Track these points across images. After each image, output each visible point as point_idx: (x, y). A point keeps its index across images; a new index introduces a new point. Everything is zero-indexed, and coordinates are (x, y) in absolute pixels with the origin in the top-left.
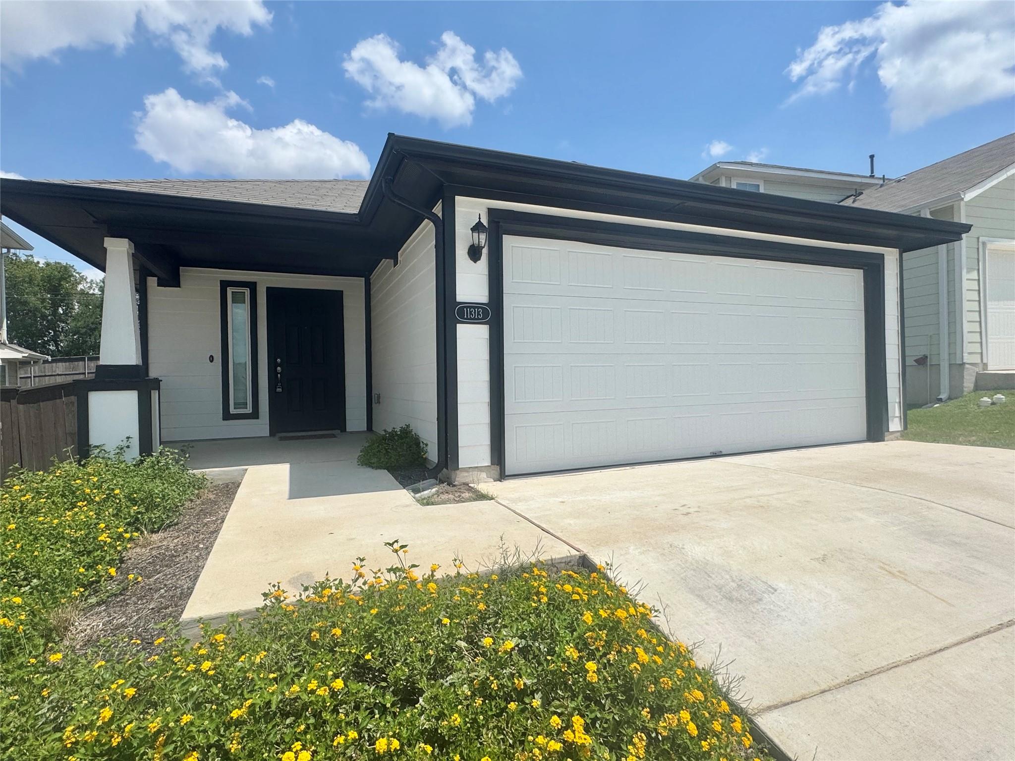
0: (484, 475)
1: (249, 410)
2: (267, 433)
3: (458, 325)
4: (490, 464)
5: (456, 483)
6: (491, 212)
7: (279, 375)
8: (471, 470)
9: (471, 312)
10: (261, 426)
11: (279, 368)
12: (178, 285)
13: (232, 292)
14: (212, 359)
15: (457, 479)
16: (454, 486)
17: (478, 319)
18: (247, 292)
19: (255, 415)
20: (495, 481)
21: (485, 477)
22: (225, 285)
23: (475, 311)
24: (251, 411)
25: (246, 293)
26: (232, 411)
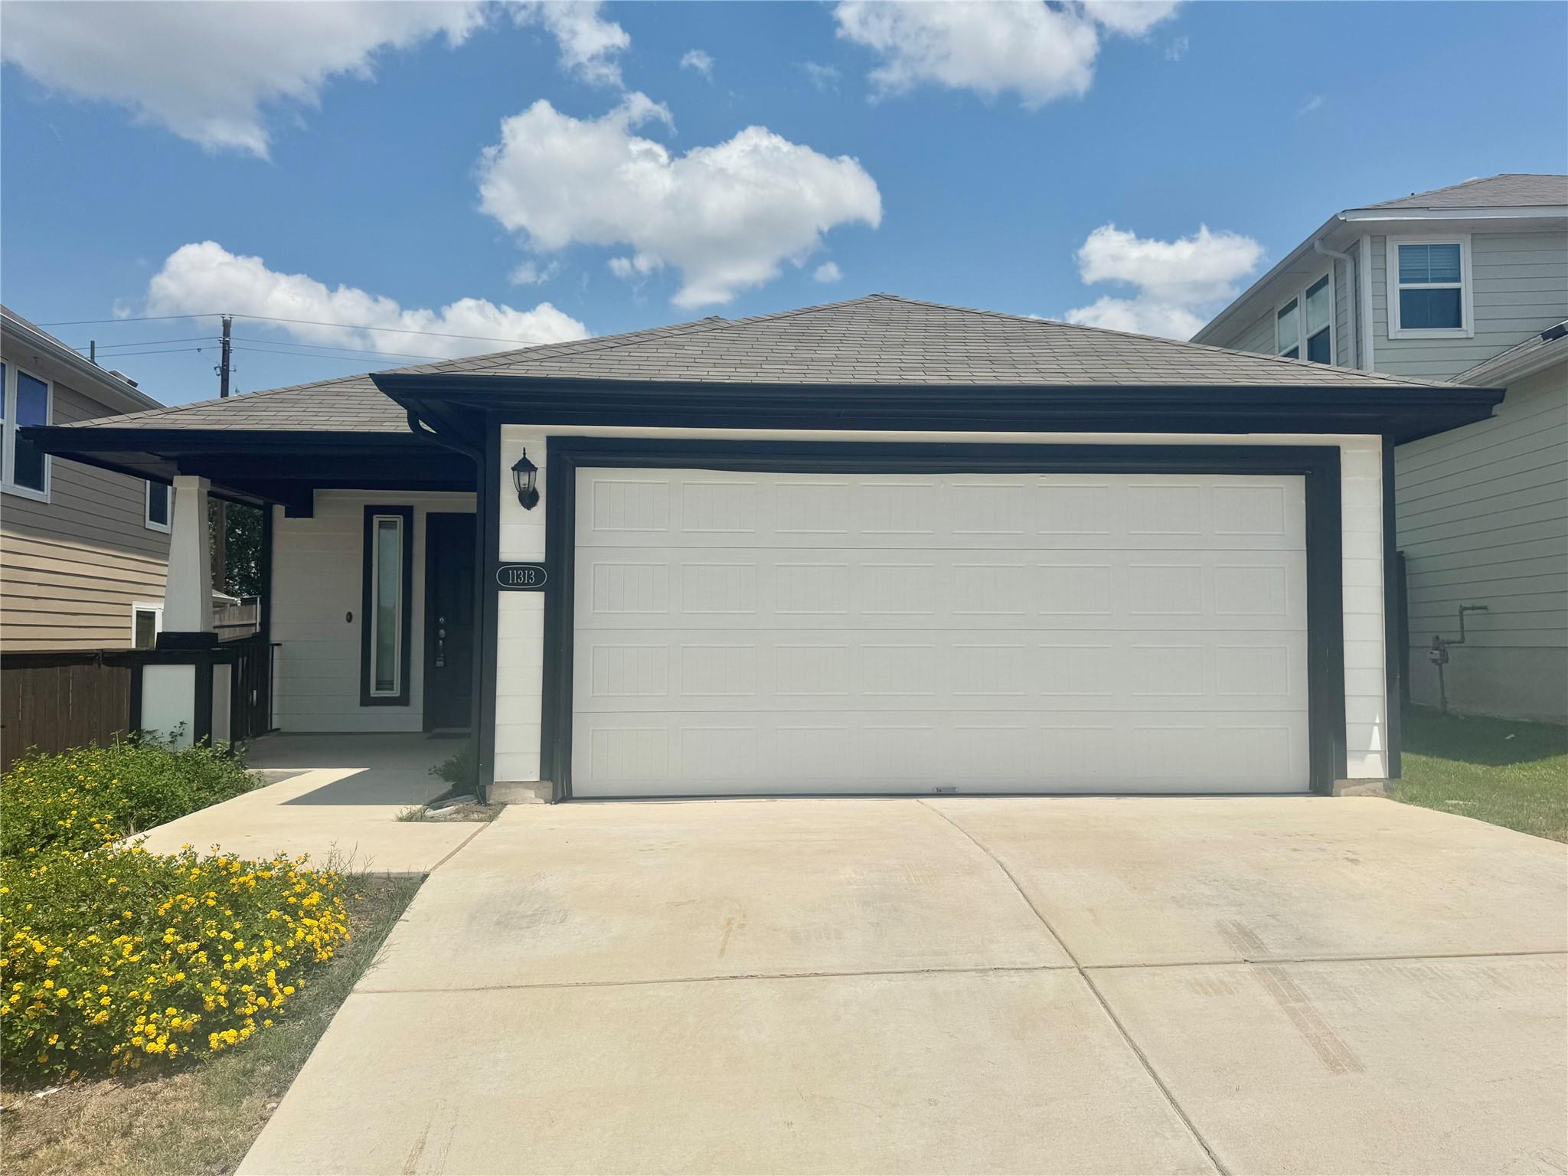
0: (531, 794)
1: (396, 692)
2: (419, 727)
3: (500, 592)
4: (539, 780)
5: (491, 802)
6: (552, 442)
7: (441, 642)
8: (513, 785)
9: (518, 576)
10: (411, 718)
11: (442, 632)
12: (311, 516)
13: (380, 521)
14: (349, 617)
15: (492, 797)
16: (490, 805)
17: (529, 584)
18: (399, 520)
19: (404, 700)
20: (546, 803)
21: (533, 796)
22: (370, 511)
23: (524, 573)
24: (399, 695)
25: (398, 523)
26: (374, 692)
